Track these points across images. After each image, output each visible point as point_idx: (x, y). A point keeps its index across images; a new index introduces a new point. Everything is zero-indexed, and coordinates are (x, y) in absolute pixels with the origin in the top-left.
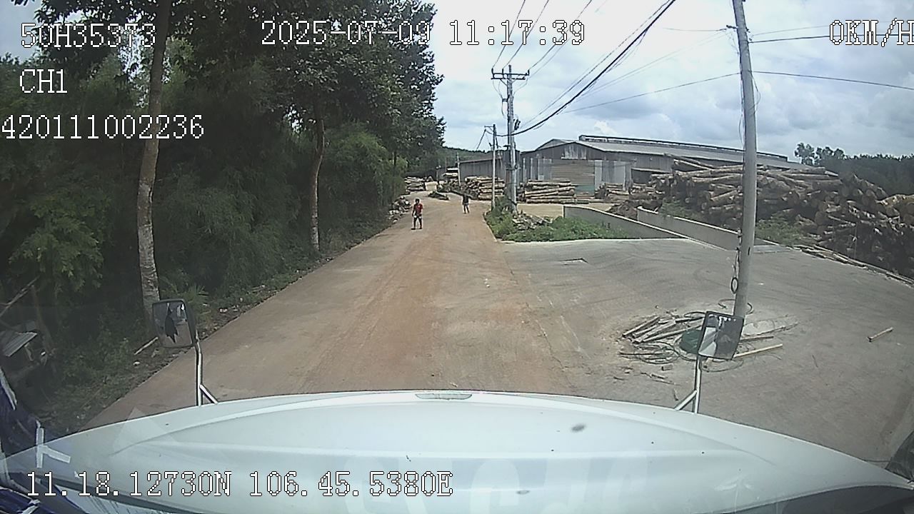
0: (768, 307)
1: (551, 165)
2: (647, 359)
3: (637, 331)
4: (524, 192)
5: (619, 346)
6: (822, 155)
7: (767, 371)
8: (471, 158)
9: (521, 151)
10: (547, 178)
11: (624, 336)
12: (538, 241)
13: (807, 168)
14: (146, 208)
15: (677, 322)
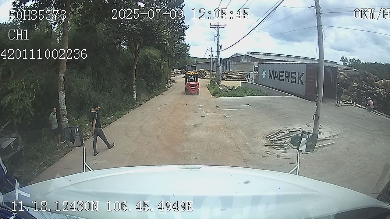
0: (328, 126)
1: (235, 64)
2: (276, 148)
3: (272, 136)
4: (224, 76)
5: (265, 142)
6: (352, 62)
7: (328, 154)
8: (201, 61)
9: (223, 58)
10: (234, 70)
11: (266, 138)
12: (230, 97)
13: (345, 67)
14: (62, 84)
15: (289, 132)
